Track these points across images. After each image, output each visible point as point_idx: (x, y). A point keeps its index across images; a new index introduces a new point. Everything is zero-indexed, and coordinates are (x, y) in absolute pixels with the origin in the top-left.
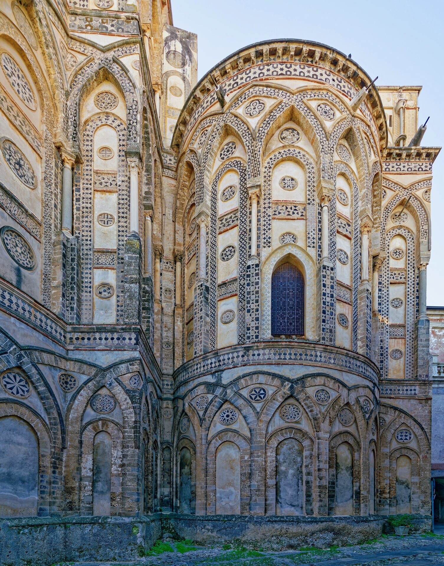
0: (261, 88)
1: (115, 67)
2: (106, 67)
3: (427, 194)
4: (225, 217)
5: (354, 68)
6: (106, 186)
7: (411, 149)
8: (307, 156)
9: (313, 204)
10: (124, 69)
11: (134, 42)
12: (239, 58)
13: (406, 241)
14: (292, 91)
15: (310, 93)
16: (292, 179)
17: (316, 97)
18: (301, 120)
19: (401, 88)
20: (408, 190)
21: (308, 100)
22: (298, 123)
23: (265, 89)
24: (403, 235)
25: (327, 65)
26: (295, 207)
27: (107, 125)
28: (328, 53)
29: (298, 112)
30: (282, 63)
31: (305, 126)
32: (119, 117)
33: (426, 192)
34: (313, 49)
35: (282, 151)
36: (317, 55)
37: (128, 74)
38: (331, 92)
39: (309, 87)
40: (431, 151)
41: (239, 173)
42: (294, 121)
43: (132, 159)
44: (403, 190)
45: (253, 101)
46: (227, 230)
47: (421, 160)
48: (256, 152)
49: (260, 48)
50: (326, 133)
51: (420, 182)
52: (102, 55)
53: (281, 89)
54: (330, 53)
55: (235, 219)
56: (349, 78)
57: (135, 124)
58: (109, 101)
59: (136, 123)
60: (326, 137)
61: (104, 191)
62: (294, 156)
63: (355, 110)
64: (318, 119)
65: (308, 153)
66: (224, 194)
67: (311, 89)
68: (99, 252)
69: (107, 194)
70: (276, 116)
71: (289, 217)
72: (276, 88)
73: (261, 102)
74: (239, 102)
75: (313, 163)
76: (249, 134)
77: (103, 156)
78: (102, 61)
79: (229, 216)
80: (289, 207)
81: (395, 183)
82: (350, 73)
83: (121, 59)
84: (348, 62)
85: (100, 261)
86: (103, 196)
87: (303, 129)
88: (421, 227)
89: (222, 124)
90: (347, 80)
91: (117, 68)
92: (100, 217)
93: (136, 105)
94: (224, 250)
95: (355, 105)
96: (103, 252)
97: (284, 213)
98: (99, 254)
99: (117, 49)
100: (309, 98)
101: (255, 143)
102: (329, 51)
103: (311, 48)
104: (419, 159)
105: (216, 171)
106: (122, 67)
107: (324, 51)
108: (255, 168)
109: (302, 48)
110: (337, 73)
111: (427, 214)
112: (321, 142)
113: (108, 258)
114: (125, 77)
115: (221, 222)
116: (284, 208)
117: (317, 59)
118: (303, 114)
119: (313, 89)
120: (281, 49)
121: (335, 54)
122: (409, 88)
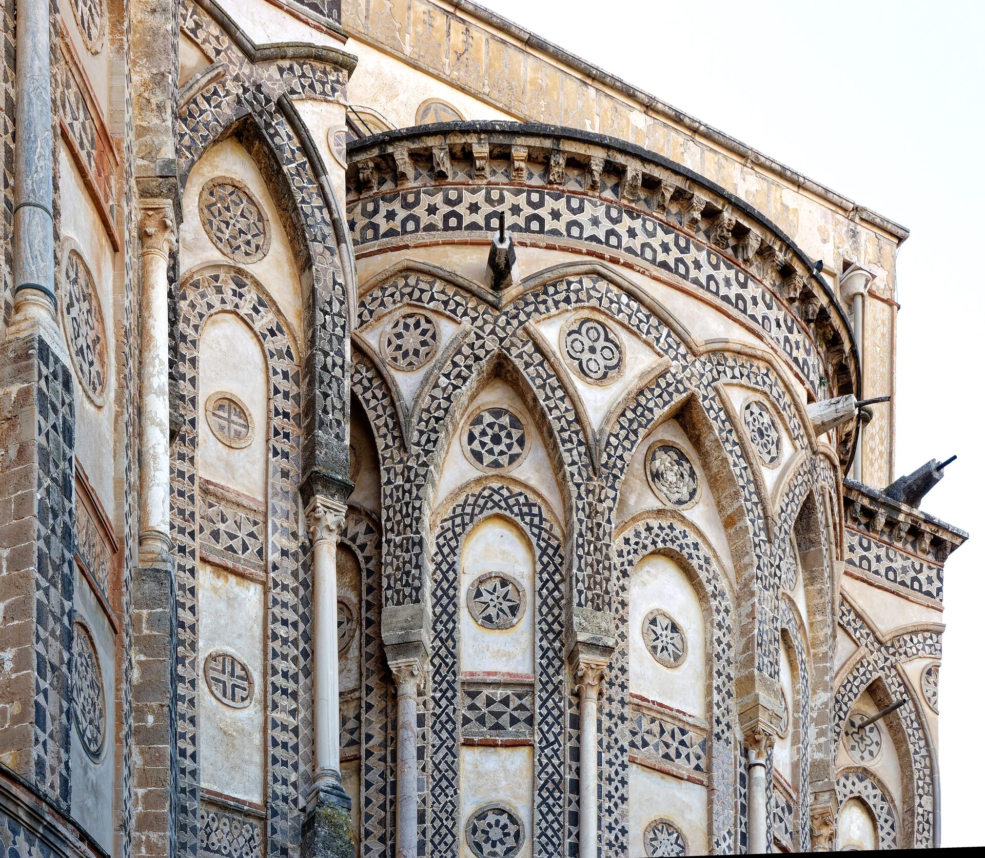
0: (615, 289)
1: (282, 132)
2: (257, 119)
3: (931, 679)
4: (486, 691)
5: (823, 300)
6: (231, 548)
7: (899, 511)
8: (714, 566)
9: (728, 742)
10: (307, 148)
11: (336, 63)
12: (559, 151)
13: (875, 828)
14: (693, 346)
15: (731, 362)
16: (674, 628)
17: (744, 381)
18: (708, 443)
19: (856, 209)
20: (887, 648)
21: (726, 384)
22: (696, 442)
23: (624, 299)
24: (871, 803)
25: (770, 279)
26: (683, 732)
27: (237, 314)
28: (776, 248)
29: (705, 418)
30: (668, 228)
31: (715, 465)
32: (274, 303)
33: (929, 673)
34: (746, 224)
35: (654, 523)
36: (754, 244)
37: (323, 178)
38: (775, 369)
39: (731, 346)
40: (944, 537)
41: (538, 552)
42: (684, 427)
43: (330, 502)
44: (876, 645)
45: (587, 320)
46: (495, 745)
47: (919, 554)
48: (599, 519)
49: (620, 159)
50: (766, 517)
51: (915, 632)
52: (246, 69)
53: (667, 324)
54: (780, 250)
55: (521, 715)
56: (808, 321)
57: (338, 372)
58: (242, 224)
59: (342, 367)
60: (767, 529)
61: (226, 569)
62: (684, 552)
63: (818, 434)
64: (751, 464)
65: (716, 556)
66: (479, 594)
67: (734, 352)
68: (211, 803)
69: (233, 579)
70: (651, 410)
71: (667, 766)
72: (653, 312)
73: (611, 336)
74: (550, 303)
75: (728, 595)
76: (580, 443)
77: (222, 428)
78: (246, 90)
79: (500, 693)
80: (668, 728)
81: (858, 616)
82: (814, 309)
83: (298, 106)
84: (814, 283)
85: (214, 838)
86: (220, 583)
87: (705, 466)
88: (917, 801)
89: (492, 345)
90: (804, 324)
91: (290, 138)
92: (213, 664)
93: (342, 303)
94: (481, 816)
95: (823, 424)
96: (225, 807)
97: (656, 747)
98: (213, 810)
99: (286, 64)
100: (728, 380)
101: (596, 482)
102: (779, 243)
103: (741, 221)
104: (913, 545)
105: (455, 494)
106: (302, 142)
107: (770, 239)
108: (598, 578)
109: (721, 212)
110: (785, 302)
111: (930, 756)
112: (755, 546)
113: (236, 833)
114: (310, 182)
115: (468, 701)
116: (656, 728)
117: (751, 254)
118: (717, 432)
119: (739, 353)
120: (672, 190)
121: (789, 256)
122: (878, 220)
